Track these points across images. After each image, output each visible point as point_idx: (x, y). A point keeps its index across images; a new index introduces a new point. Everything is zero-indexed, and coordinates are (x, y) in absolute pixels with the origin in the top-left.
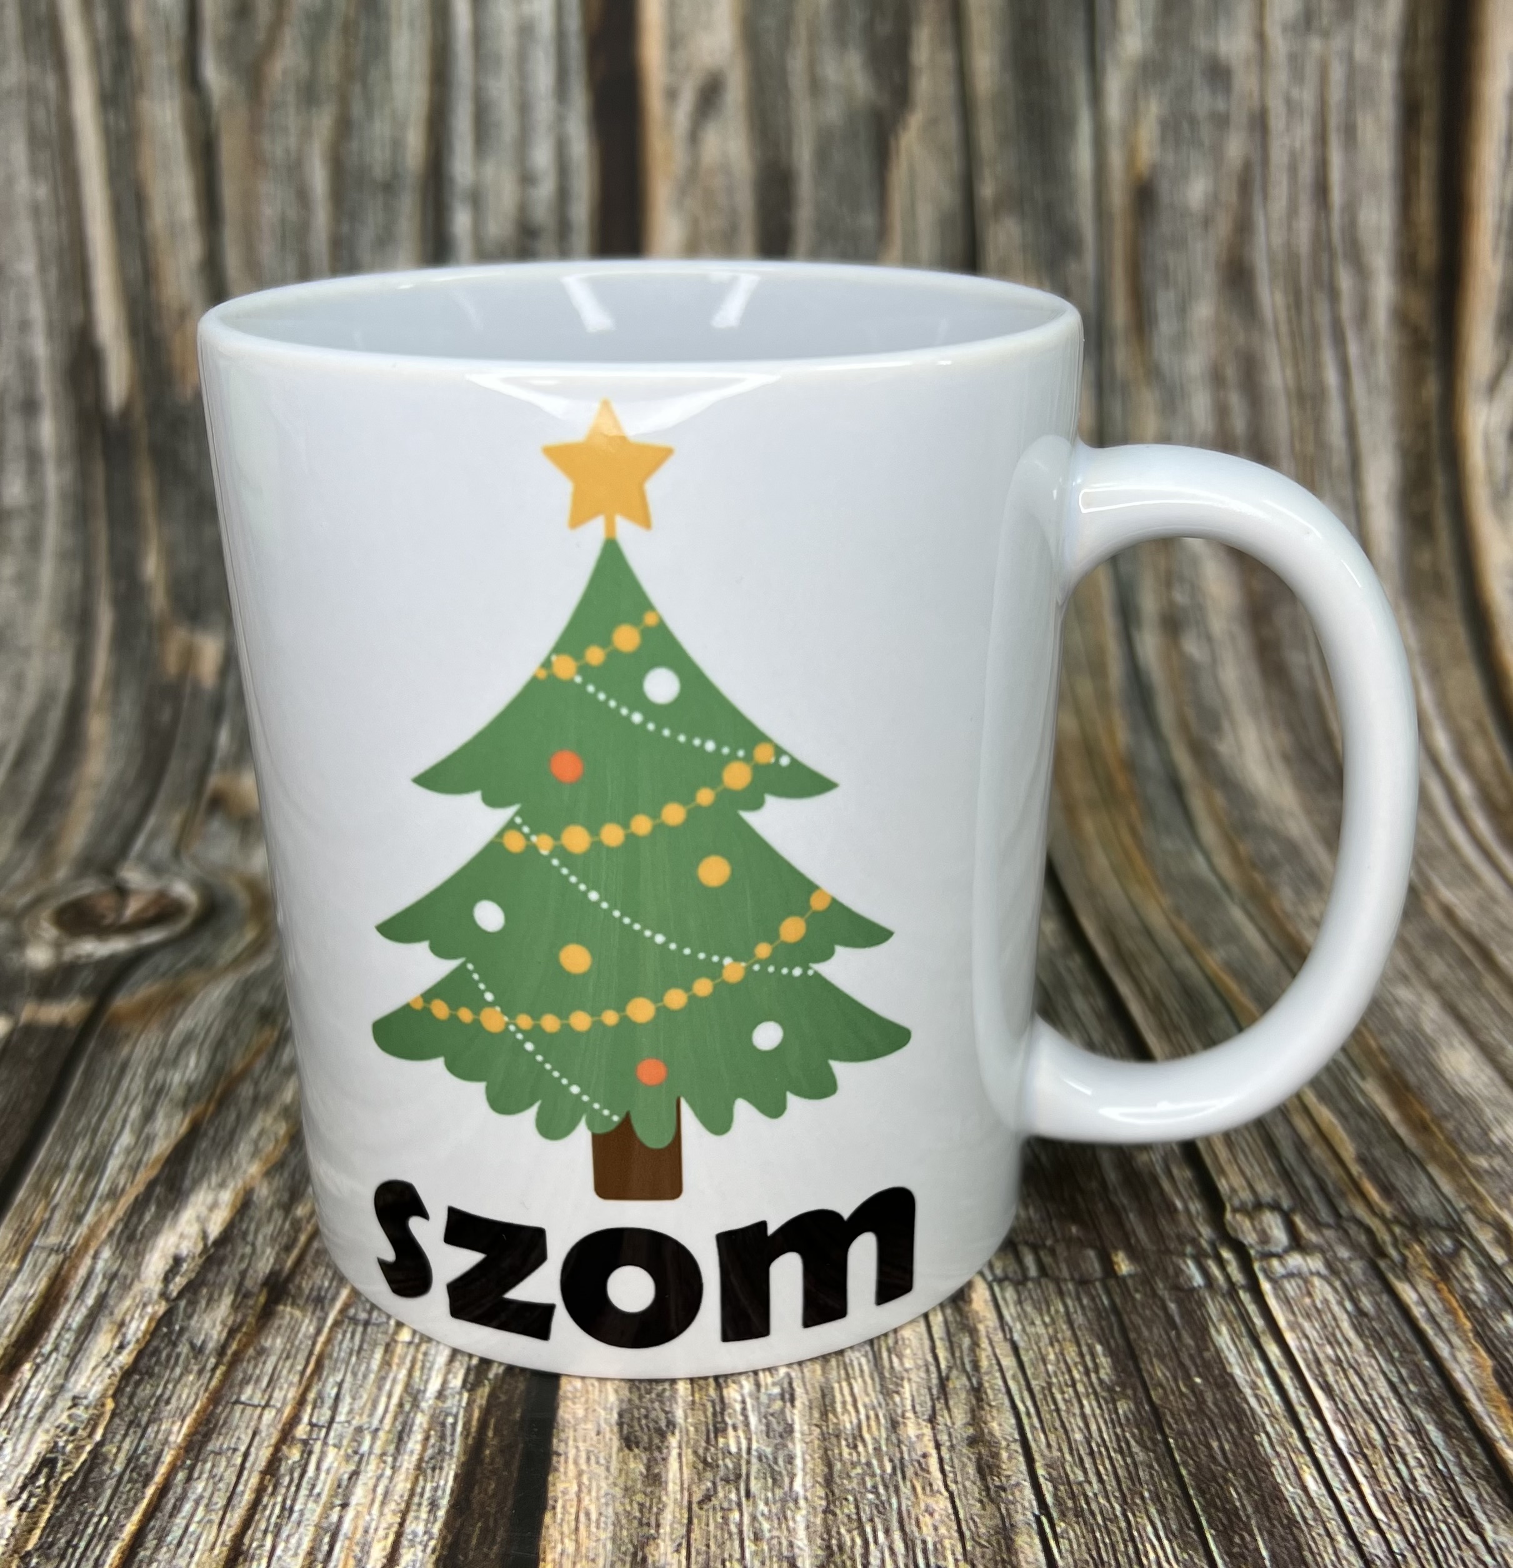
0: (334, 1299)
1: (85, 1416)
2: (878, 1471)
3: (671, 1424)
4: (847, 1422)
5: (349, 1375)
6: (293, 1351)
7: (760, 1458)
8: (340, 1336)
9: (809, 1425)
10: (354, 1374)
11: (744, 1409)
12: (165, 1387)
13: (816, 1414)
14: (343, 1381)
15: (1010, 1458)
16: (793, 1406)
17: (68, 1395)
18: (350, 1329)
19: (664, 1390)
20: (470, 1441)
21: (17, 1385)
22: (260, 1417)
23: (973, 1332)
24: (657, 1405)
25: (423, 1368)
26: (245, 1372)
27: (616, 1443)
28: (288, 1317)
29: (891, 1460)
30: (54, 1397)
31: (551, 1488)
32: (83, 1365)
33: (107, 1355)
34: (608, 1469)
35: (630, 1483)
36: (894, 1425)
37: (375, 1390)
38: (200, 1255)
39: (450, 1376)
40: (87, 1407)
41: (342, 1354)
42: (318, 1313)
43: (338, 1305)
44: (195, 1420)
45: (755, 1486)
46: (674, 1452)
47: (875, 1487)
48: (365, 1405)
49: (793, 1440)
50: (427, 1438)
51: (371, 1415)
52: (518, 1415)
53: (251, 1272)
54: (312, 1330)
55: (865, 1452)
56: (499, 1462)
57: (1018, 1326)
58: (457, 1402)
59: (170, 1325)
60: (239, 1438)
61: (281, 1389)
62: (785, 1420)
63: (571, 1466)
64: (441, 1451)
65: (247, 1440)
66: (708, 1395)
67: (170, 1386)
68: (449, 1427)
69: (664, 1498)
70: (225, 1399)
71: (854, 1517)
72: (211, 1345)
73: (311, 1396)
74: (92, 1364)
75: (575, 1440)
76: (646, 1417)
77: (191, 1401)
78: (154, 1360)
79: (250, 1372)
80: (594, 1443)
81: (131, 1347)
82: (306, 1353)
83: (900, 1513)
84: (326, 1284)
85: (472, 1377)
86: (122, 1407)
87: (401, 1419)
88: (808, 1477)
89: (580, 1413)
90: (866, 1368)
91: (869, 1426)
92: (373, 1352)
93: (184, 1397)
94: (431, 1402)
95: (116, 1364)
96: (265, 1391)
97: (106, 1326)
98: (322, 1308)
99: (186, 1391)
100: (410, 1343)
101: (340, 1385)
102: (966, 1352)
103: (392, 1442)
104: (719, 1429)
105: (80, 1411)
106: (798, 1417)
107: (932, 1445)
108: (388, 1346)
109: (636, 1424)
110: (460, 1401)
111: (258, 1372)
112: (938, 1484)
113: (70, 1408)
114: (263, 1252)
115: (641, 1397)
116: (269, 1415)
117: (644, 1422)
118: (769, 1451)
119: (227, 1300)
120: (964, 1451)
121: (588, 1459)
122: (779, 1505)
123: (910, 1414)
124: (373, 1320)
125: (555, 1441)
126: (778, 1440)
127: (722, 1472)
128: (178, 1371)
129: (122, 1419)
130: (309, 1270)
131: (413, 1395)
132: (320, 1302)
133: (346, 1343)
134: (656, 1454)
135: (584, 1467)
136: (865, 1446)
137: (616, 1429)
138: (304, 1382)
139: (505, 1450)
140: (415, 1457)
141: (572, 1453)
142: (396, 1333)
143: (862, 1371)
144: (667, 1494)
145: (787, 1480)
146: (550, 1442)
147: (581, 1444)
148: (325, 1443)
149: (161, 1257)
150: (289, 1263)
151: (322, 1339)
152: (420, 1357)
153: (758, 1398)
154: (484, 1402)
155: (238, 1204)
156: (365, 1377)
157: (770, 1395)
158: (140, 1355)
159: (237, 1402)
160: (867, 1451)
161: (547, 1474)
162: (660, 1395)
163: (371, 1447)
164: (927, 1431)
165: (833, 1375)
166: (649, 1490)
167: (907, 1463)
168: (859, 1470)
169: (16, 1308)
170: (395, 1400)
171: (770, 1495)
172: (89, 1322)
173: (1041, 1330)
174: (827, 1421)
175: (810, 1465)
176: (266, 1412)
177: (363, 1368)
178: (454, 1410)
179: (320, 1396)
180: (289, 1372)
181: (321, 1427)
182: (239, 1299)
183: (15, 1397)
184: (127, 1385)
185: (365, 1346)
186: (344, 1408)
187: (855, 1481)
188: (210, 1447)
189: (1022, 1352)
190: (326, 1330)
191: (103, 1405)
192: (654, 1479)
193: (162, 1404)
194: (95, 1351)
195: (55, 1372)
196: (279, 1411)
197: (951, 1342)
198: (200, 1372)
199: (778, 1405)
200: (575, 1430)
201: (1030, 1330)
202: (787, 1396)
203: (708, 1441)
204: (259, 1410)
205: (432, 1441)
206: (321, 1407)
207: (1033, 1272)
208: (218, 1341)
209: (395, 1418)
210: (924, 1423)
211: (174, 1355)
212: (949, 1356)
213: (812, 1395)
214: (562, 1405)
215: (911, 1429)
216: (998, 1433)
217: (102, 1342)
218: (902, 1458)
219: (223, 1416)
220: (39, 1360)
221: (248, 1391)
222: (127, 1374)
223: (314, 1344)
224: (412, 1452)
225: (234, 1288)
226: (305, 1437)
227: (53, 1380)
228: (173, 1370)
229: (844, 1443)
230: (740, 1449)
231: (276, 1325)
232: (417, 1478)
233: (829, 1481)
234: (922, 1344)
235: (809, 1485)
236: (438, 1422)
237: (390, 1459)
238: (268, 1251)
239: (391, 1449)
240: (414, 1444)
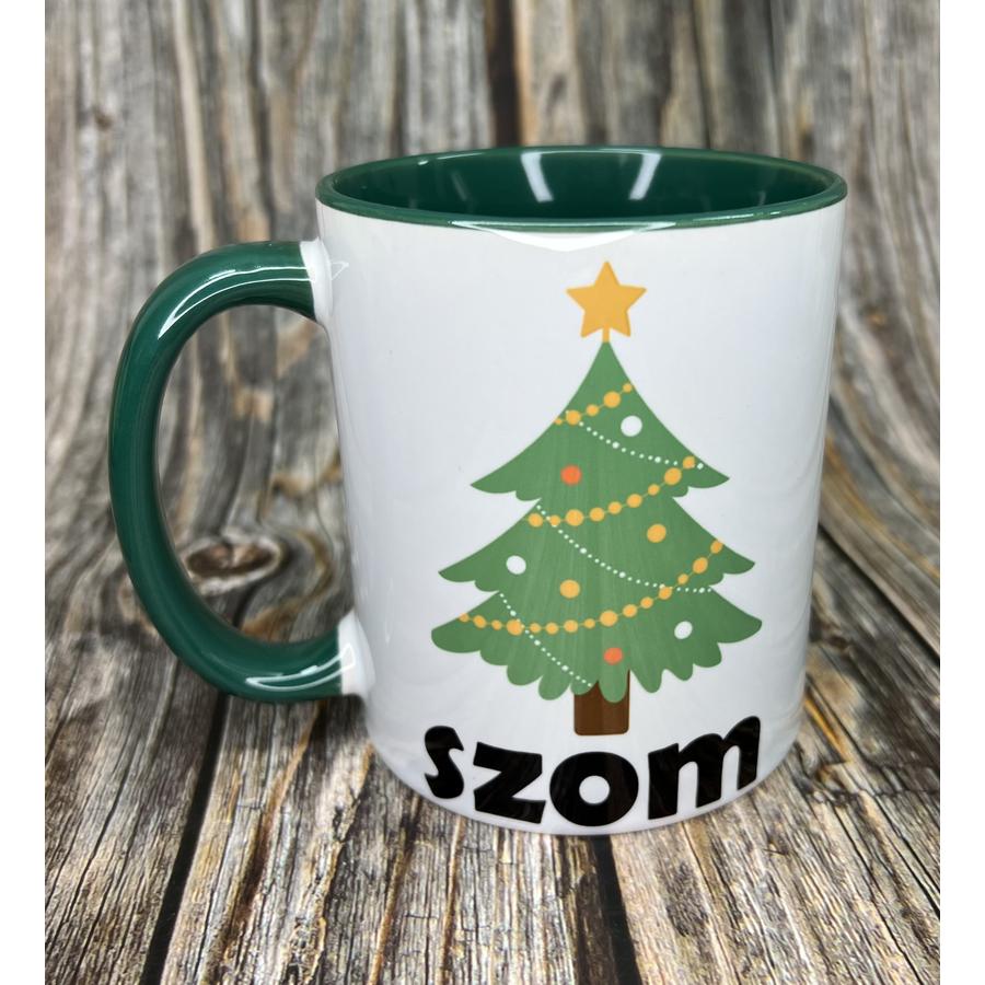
0: (451, 834)
1: (308, 933)
2: (851, 941)
3: (703, 914)
4: (818, 905)
5: (478, 891)
6: (435, 874)
7: (772, 938)
8: (463, 862)
9: (795, 909)
10: (482, 890)
11: (748, 900)
12: (357, 908)
13: (797, 902)
14: (475, 896)
15: (932, 923)
16: (779, 896)
17: (292, 917)
18: (468, 856)
19: (691, 890)
20: (575, 936)
21: (254, 911)
22: (428, 926)
23: (876, 834)
24: (689, 901)
25: (525, 881)
26: (408, 893)
27: (672, 932)
28: (424, 849)
29: (857, 932)
30: (283, 919)
31: (640, 968)
32: (295, 894)
33: (311, 885)
34: (674, 951)
35: (692, 961)
36: (850, 906)
37: (499, 901)
38: (353, 805)
39: (546, 888)
40: (307, 926)
41: (469, 875)
42: (444, 845)
43: (455, 838)
44: (384, 930)
45: (775, 958)
46: (713, 936)
47: (853, 952)
48: (495, 914)
49: (788, 921)
50: (545, 935)
51: (502, 920)
52: (600, 914)
53: (389, 816)
54: (443, 858)
55: (838, 927)
56: (599, 951)
57: (904, 828)
58: (556, 907)
59: (347, 860)
60: (418, 943)
61: (435, 903)
62: (777, 906)
63: (649, 951)
64: (558, 945)
65: (425, 945)
66: (720, 891)
67: (360, 906)
68: (557, 926)
69: (718, 971)
70: (401, 913)
71: (848, 976)
72: (379, 874)
73: (458, 908)
74: (302, 893)
75: (645, 931)
76: (686, 910)
77: (377, 917)
78: (343, 887)
79: (410, 892)
80: (658, 931)
81: (324, 878)
82: (444, 876)
83: (876, 970)
84: (442, 822)
85: (560, 888)
86: (332, 924)
87: (523, 921)
88: (808, 949)
89: (642, 911)
90: (816, 864)
91: (834, 908)
92: (488, 871)
93: (372, 913)
94: (539, 907)
95: (317, 891)
96: (425, 906)
97: (303, 862)
98: (445, 841)
99: (372, 908)
100: (512, 864)
101: (475, 898)
102: (877, 848)
103: (522, 941)
104: (736, 917)
105: (303, 929)
106: (784, 902)
107: (879, 918)
108: (497, 866)
109: (680, 916)
110: (558, 905)
111: (416, 892)
112: (893, 947)
113: (296, 927)
114: (393, 800)
115: (677, 896)
116: (433, 925)
117: (685, 914)
118: (775, 930)
119: (380, 839)
120: (902, 921)
121: (658, 945)
122: (795, 970)
123: (857, 897)
124: (481, 848)
125: (631, 933)
126: (779, 922)
127: (750, 949)
128: (362, 894)
129: (334, 934)
130: (428, 813)
131: (526, 904)
132: (442, 836)
133: (469, 867)
134: (702, 938)
135: (657, 950)
136: (836, 922)
137: (668, 920)
138: (450, 898)
139: (600, 941)
140: (542, 951)
141: (646, 942)
142: (500, 857)
143: (815, 867)
144: (719, 968)
145: (794, 951)
146: (628, 934)
147: (649, 934)
148: (478, 943)
149: (327, 810)
150: (413, 809)
151: (452, 864)
152: (521, 874)
153: (754, 892)
154: (575, 906)
155: (367, 767)
156: (489, 891)
157: (761, 889)
158: (333, 882)
159: (408, 915)
160: (838, 926)
161: (634, 958)
162: (689, 893)
163: (510, 945)
164: (873, 908)
165: (797, 871)
166: (706, 965)
167: (868, 933)
168: (838, 941)
169: (238, 853)
170: (515, 908)
171: (787, 963)
172: (291, 860)
173: (918, 829)
174: (805, 905)
175: (805, 939)
176: (431, 922)
177: (486, 885)
178: (557, 913)
179: (463, 908)
180: (437, 890)
181: (472, 931)
182: (387, 837)
183: (255, 920)
184: (330, 907)
185: (482, 868)
186: (482, 916)
187: (839, 949)
188: (400, 952)
189: (912, 846)
190: (452, 858)
191: (318, 923)
192: (707, 957)
193: (358, 920)
194: (301, 882)
195: (277, 902)
196: (439, 920)
197: (865, 842)
198: (378, 894)
199: (769, 896)
200: (642, 923)
201: (911, 829)
202: (773, 889)
203: (732, 926)
204: (425, 921)
205: (549, 937)
206: (467, 916)
207: (899, 787)
208: (382, 869)
209: (519, 922)
210: (868, 903)
211: (356, 883)
212: (866, 851)
213: (789, 888)
214: (627, 905)
215: (863, 907)
216: (918, 907)
217: (304, 876)
218: (864, 930)
219: (403, 926)
220: (264, 892)
221: (414, 905)
222: (328, 899)
223: (448, 868)
224: (538, 947)
225: (382, 829)
226: (463, 939)
227: (279, 906)
228: (358, 893)
229: (822, 921)
230: (755, 930)
231: (418, 856)
232: (548, 966)
233: (822, 951)
234: (847, 845)
235: (810, 954)
236: (548, 922)
237: (525, 953)
238: (397, 800)
239: (524, 944)
240: (538, 939)
